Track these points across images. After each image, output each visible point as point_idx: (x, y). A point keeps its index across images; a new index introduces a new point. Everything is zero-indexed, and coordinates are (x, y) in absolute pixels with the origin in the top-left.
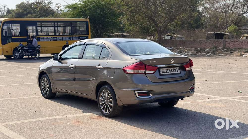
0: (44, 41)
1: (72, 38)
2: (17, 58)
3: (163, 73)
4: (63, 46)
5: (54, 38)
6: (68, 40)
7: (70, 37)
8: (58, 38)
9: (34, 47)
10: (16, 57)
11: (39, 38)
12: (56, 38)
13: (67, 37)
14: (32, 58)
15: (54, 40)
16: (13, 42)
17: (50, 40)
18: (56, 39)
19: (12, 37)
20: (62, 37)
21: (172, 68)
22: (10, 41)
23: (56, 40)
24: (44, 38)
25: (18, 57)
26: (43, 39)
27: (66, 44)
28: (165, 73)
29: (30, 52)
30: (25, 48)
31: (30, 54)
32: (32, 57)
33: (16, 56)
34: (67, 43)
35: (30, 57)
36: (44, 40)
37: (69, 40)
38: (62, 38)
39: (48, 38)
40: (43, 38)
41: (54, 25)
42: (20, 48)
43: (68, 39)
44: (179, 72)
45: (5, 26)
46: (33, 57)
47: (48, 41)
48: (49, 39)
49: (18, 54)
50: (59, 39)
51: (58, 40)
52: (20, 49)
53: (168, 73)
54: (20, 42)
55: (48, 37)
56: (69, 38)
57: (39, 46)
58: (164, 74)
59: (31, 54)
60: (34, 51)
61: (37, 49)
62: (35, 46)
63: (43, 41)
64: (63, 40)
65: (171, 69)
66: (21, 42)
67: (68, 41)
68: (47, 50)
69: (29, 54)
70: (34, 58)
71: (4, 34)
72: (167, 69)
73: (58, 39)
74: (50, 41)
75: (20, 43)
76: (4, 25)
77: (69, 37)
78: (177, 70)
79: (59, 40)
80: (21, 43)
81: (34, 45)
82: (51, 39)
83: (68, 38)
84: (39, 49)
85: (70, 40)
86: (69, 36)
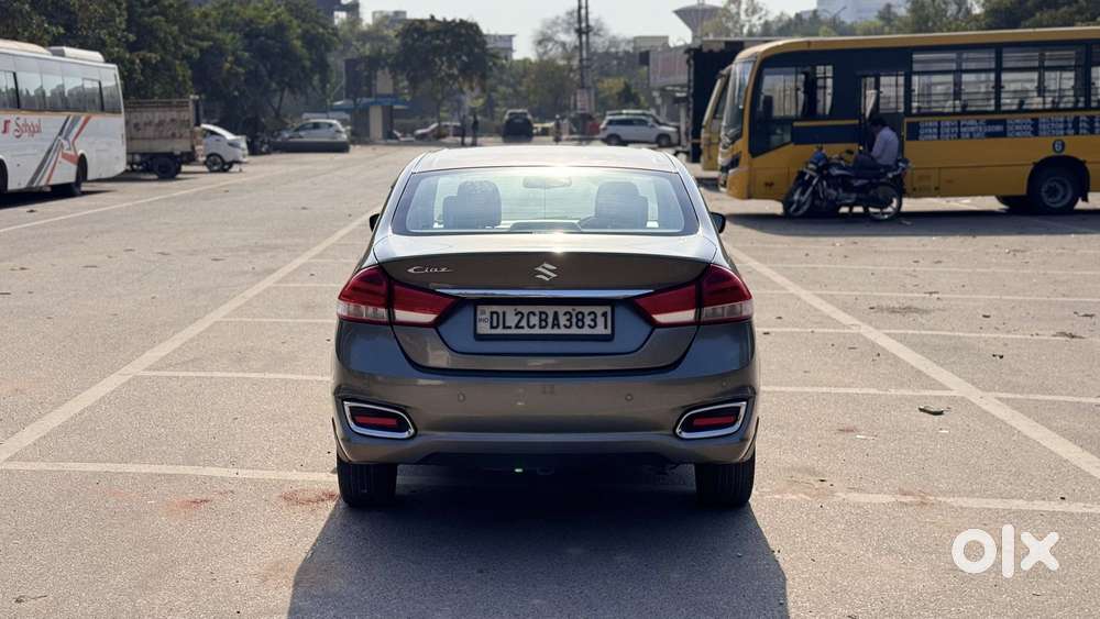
0: (939, 138)
1: (1085, 125)
2: (801, 212)
3: (492, 327)
4: (1034, 163)
5: (989, 123)
6: (1066, 134)
7: (1077, 118)
8: (1008, 122)
9: (877, 167)
10: (797, 210)
11: (918, 123)
12: (1003, 122)
13: (1062, 119)
14: (866, 216)
15: (990, 135)
16: (796, 144)
17: (971, 134)
18: (999, 128)
19: (796, 124)
20: (1033, 119)
21: (562, 310)
22: (788, 138)
23: (1003, 134)
24: (939, 123)
25: (805, 208)
26: (935, 130)
27: (1053, 154)
28: (510, 328)
29: (860, 189)
30: (836, 172)
31: (857, 199)
32: (866, 209)
33: (794, 206)
34: (1057, 147)
35: (858, 209)
36: (939, 134)
37: (1071, 132)
38: (1036, 121)
39: (959, 126)
40: (936, 124)
41: (999, 60)
42: (811, 169)
43: (1065, 129)
44: (600, 330)
45: (769, 74)
46: (872, 210)
47: (959, 137)
48: (963, 130)
49: (803, 193)
50: (1017, 128)
51: (1009, 134)
52: (814, 174)
53: (526, 331)
54: (820, 145)
55: (959, 123)
56: (1070, 125)
57: (901, 164)
58: (500, 331)
59: (860, 196)
60: (875, 186)
61: (890, 175)
62: (880, 161)
63: (935, 137)
64: (1036, 132)
65: (556, 314)
66: (824, 146)
67: (1064, 138)
68: (950, 181)
69: (854, 196)
70: (876, 216)
71: (761, 107)
72: (525, 309)
73: (1010, 128)
74: (971, 137)
75: (821, 149)
76: (766, 70)
77: (1068, 119)
78: (594, 320)
79: (1018, 134)
80: (824, 151)
81: (879, 157)
82: (972, 129)
83: (1066, 122)
84: (900, 175)
85: (1077, 133)
86: (1071, 116)
